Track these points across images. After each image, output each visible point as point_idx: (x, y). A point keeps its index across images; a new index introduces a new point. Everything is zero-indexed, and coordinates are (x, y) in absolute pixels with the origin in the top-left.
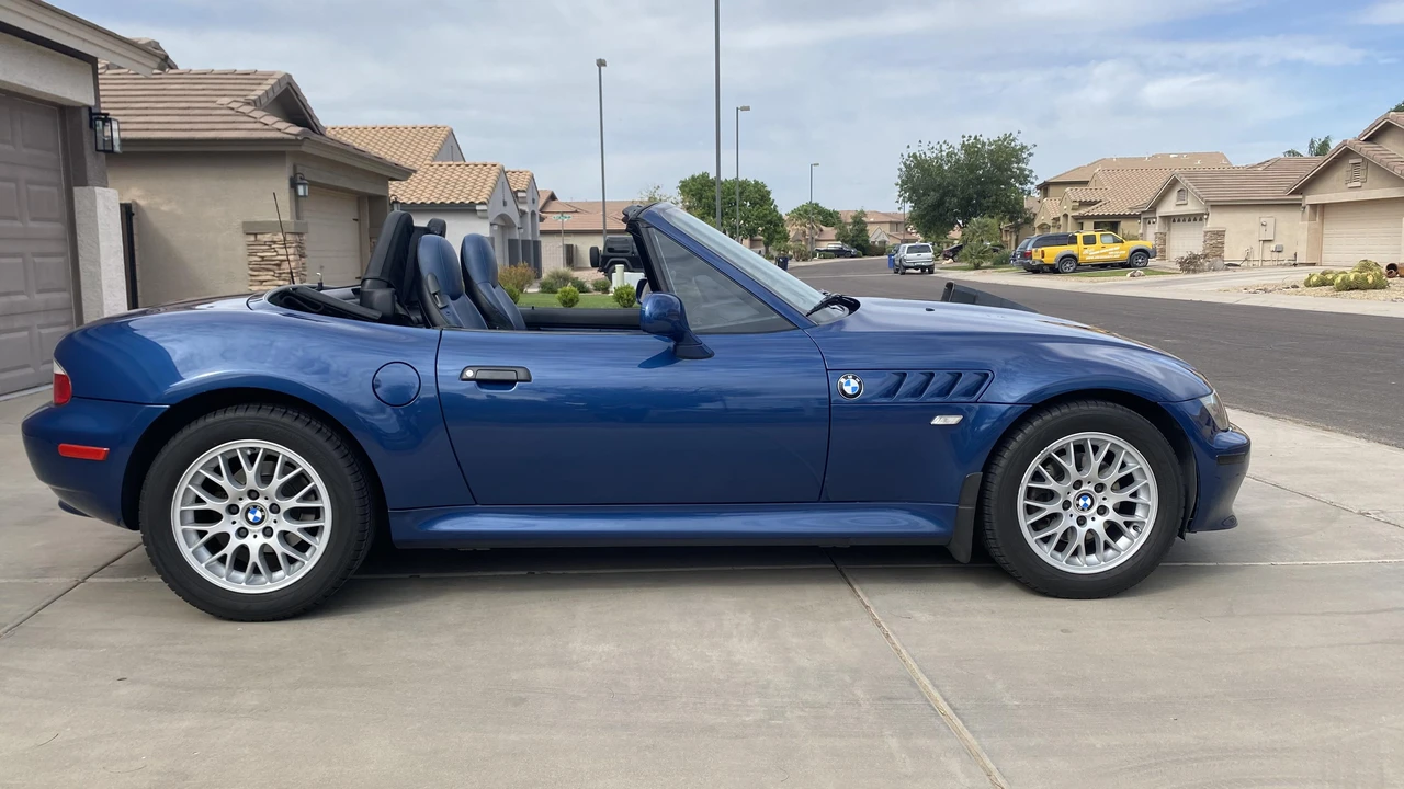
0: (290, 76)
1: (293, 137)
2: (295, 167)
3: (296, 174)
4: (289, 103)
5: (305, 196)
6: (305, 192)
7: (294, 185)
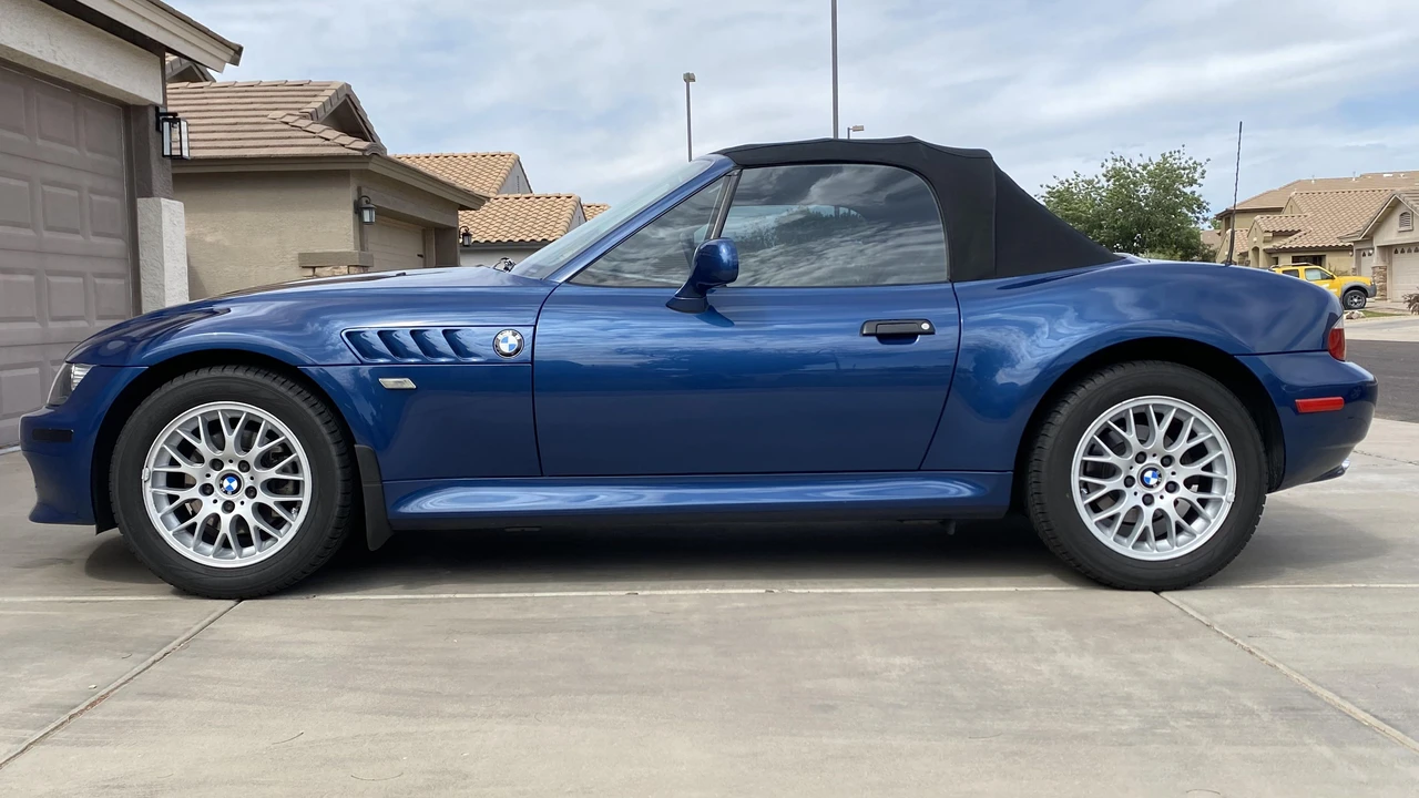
0: (349, 87)
1: (361, 153)
2: (359, 189)
3: (360, 197)
4: (347, 116)
5: (370, 223)
6: (371, 218)
7: (358, 210)
